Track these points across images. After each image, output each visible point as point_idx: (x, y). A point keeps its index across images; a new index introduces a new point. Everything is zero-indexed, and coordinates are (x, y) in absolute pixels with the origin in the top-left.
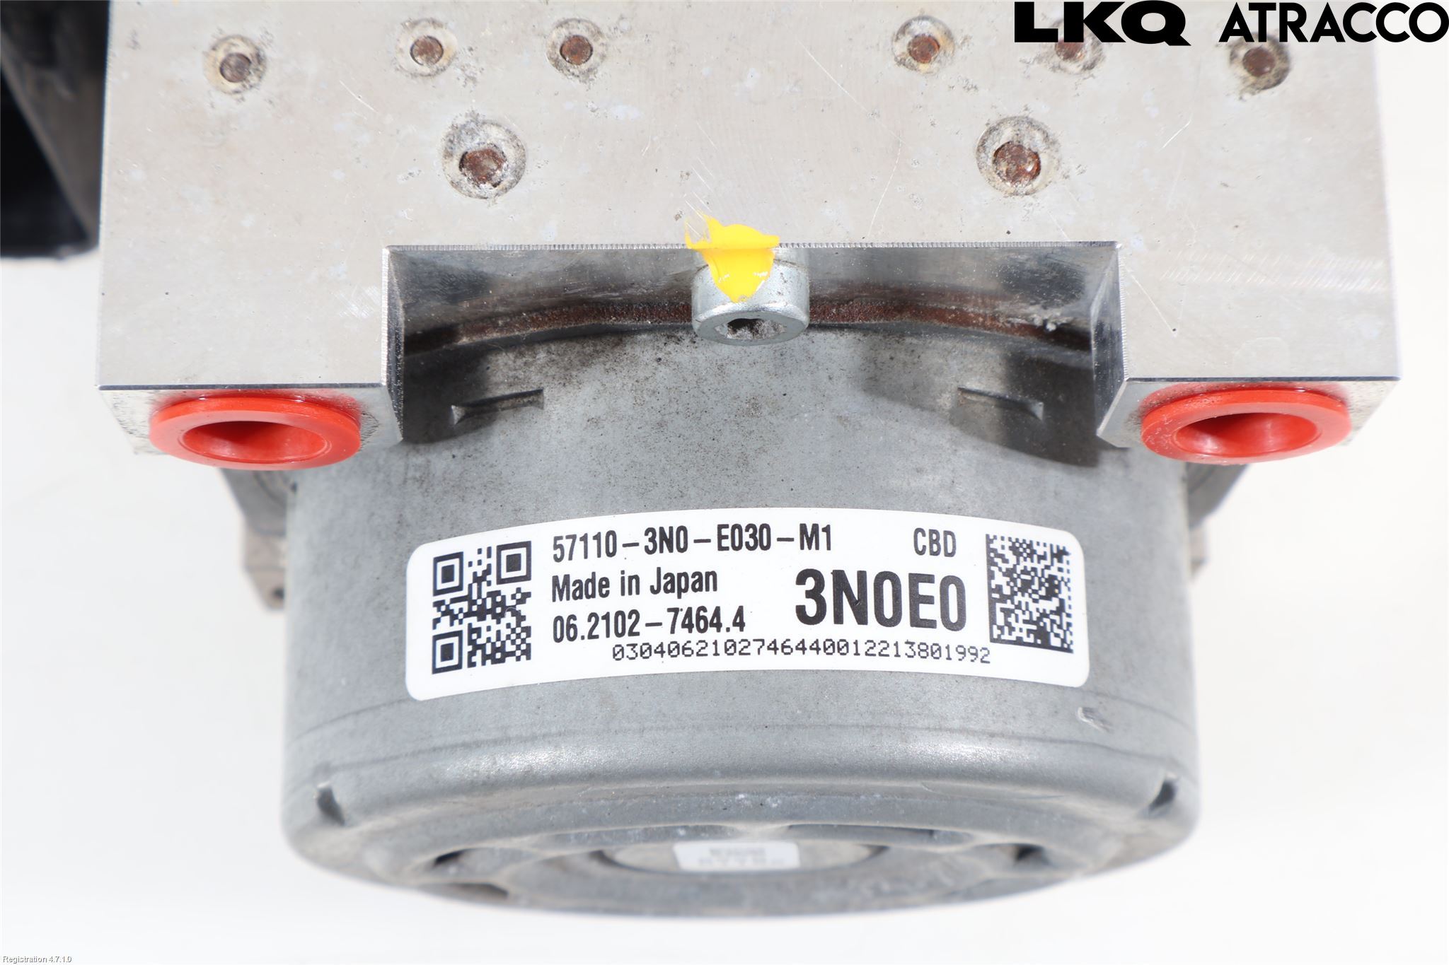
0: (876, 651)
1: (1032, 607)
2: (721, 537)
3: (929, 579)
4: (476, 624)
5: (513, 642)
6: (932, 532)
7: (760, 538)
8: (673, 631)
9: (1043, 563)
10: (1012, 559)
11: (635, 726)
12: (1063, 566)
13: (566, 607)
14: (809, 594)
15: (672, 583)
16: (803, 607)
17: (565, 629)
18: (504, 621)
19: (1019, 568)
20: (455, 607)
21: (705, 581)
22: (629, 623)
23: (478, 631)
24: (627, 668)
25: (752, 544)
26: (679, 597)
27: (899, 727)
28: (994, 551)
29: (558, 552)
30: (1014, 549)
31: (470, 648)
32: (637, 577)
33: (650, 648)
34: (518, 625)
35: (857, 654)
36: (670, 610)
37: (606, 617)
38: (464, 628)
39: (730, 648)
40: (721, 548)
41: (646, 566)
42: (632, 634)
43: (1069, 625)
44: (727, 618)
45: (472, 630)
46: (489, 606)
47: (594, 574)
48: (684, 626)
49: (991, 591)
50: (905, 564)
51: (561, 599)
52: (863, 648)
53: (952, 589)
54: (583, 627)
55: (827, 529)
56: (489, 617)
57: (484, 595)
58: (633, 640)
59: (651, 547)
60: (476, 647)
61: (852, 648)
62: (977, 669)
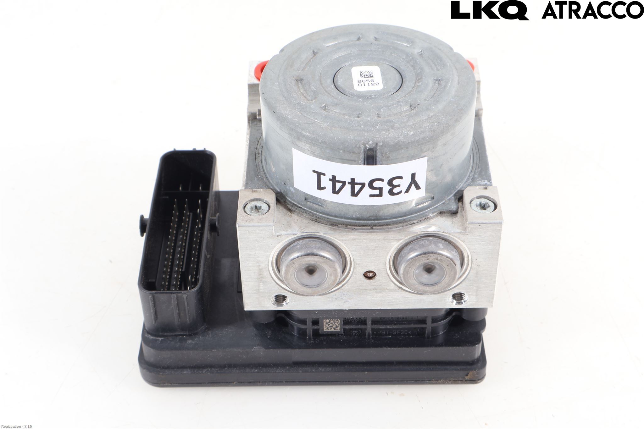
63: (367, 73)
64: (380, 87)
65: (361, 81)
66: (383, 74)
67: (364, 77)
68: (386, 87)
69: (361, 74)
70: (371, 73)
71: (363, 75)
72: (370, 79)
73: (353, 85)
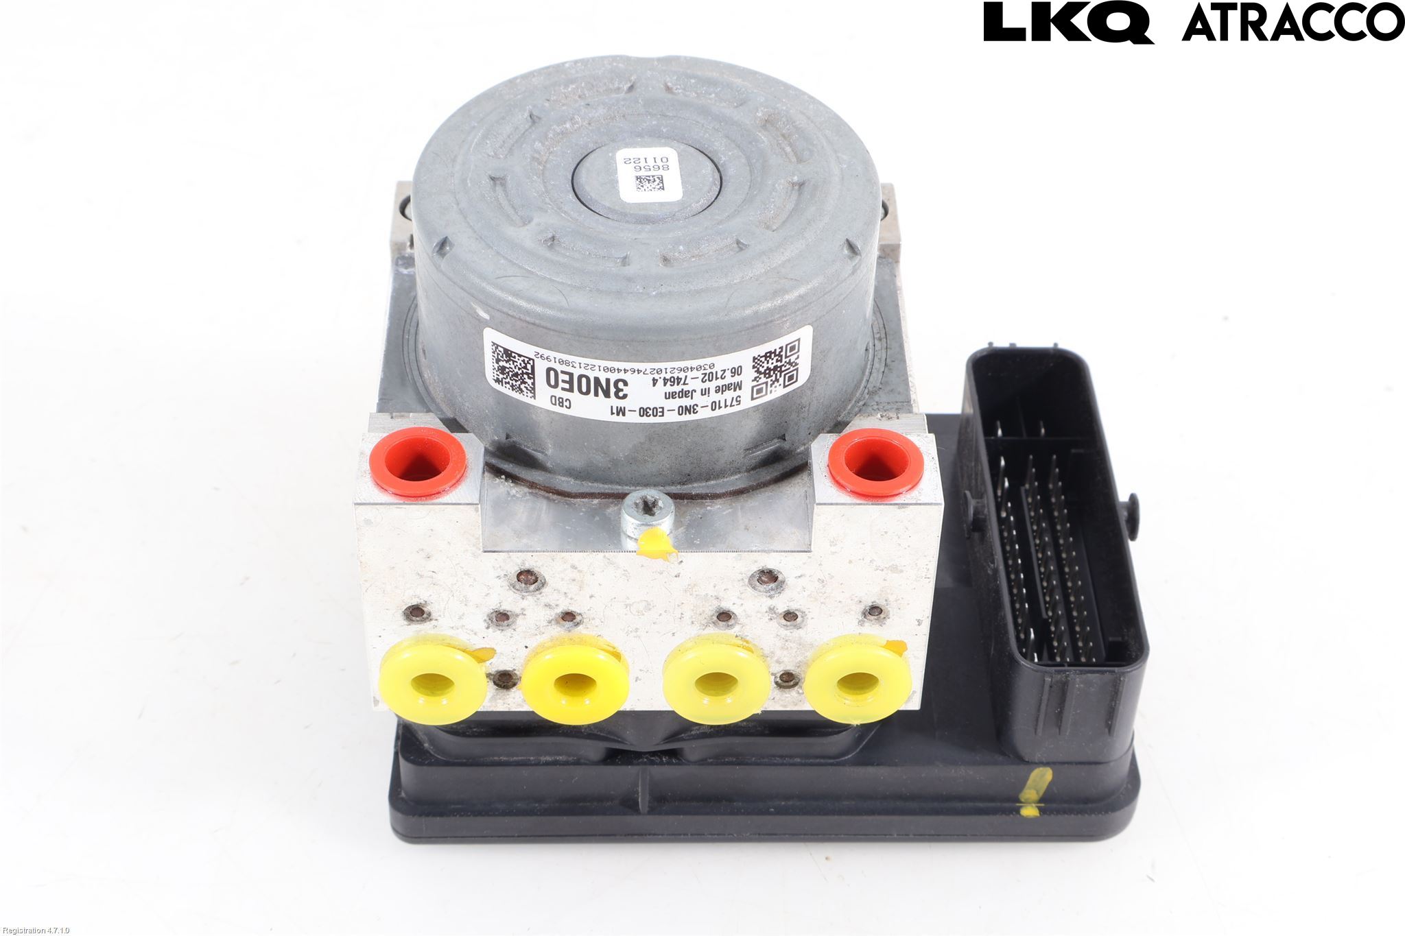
0: (590, 367)
1: (513, 366)
2: (663, 412)
3: (563, 389)
4: (779, 364)
5: (761, 361)
6: (562, 406)
7: (644, 412)
8: (686, 377)
9: (507, 380)
10: (522, 386)
11: (705, 340)
12: (496, 376)
13: (737, 379)
14: (622, 390)
15: (684, 394)
16: (624, 385)
17: (736, 371)
18: (765, 368)
19: (519, 383)
20: (788, 366)
21: (672, 395)
22: (707, 377)
23: (777, 361)
24: (708, 361)
25: (648, 410)
26: (683, 389)
27: (579, 336)
28: (531, 392)
29: (738, 399)
30: (522, 391)
31: (781, 354)
32: (702, 395)
33: (697, 369)
34: (758, 369)
35: (600, 367)
36: (687, 384)
37: (717, 378)
38: (784, 360)
39: (659, 371)
40: (663, 408)
41: (698, 399)
42: (706, 374)
43: (494, 353)
44: (661, 382)
45: (781, 361)
46: (772, 372)
47: (722, 394)
48: (681, 379)
49: (534, 378)
50: (575, 396)
51: (738, 382)
52: (597, 368)
53: (553, 383)
54: (728, 374)
55: (612, 413)
56: (772, 368)
57: (774, 375)
58: (705, 372)
59: (695, 407)
60: (780, 355)
61: (602, 369)
62: (541, 351)
63: (649, 185)
64: (622, 154)
65: (661, 168)
66: (614, 183)
67: (655, 177)
68: (610, 155)
69: (661, 185)
70: (640, 187)
71: (658, 181)
72: (643, 173)
73: (680, 162)
